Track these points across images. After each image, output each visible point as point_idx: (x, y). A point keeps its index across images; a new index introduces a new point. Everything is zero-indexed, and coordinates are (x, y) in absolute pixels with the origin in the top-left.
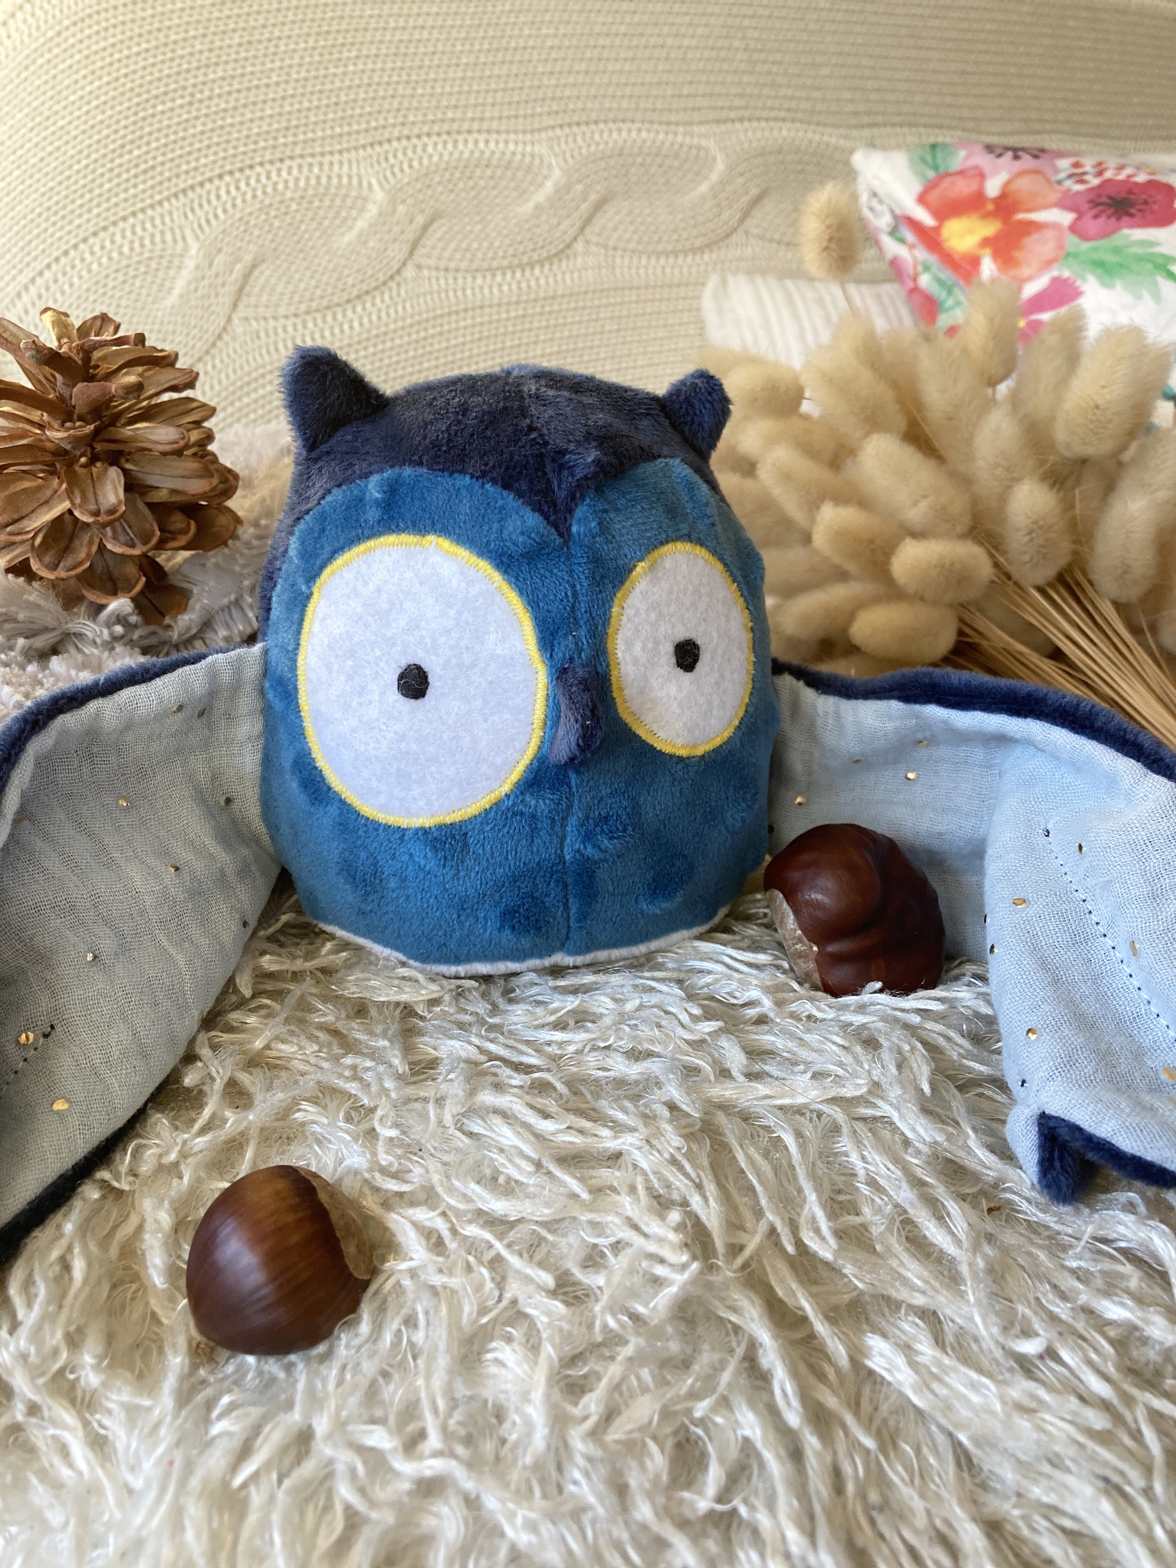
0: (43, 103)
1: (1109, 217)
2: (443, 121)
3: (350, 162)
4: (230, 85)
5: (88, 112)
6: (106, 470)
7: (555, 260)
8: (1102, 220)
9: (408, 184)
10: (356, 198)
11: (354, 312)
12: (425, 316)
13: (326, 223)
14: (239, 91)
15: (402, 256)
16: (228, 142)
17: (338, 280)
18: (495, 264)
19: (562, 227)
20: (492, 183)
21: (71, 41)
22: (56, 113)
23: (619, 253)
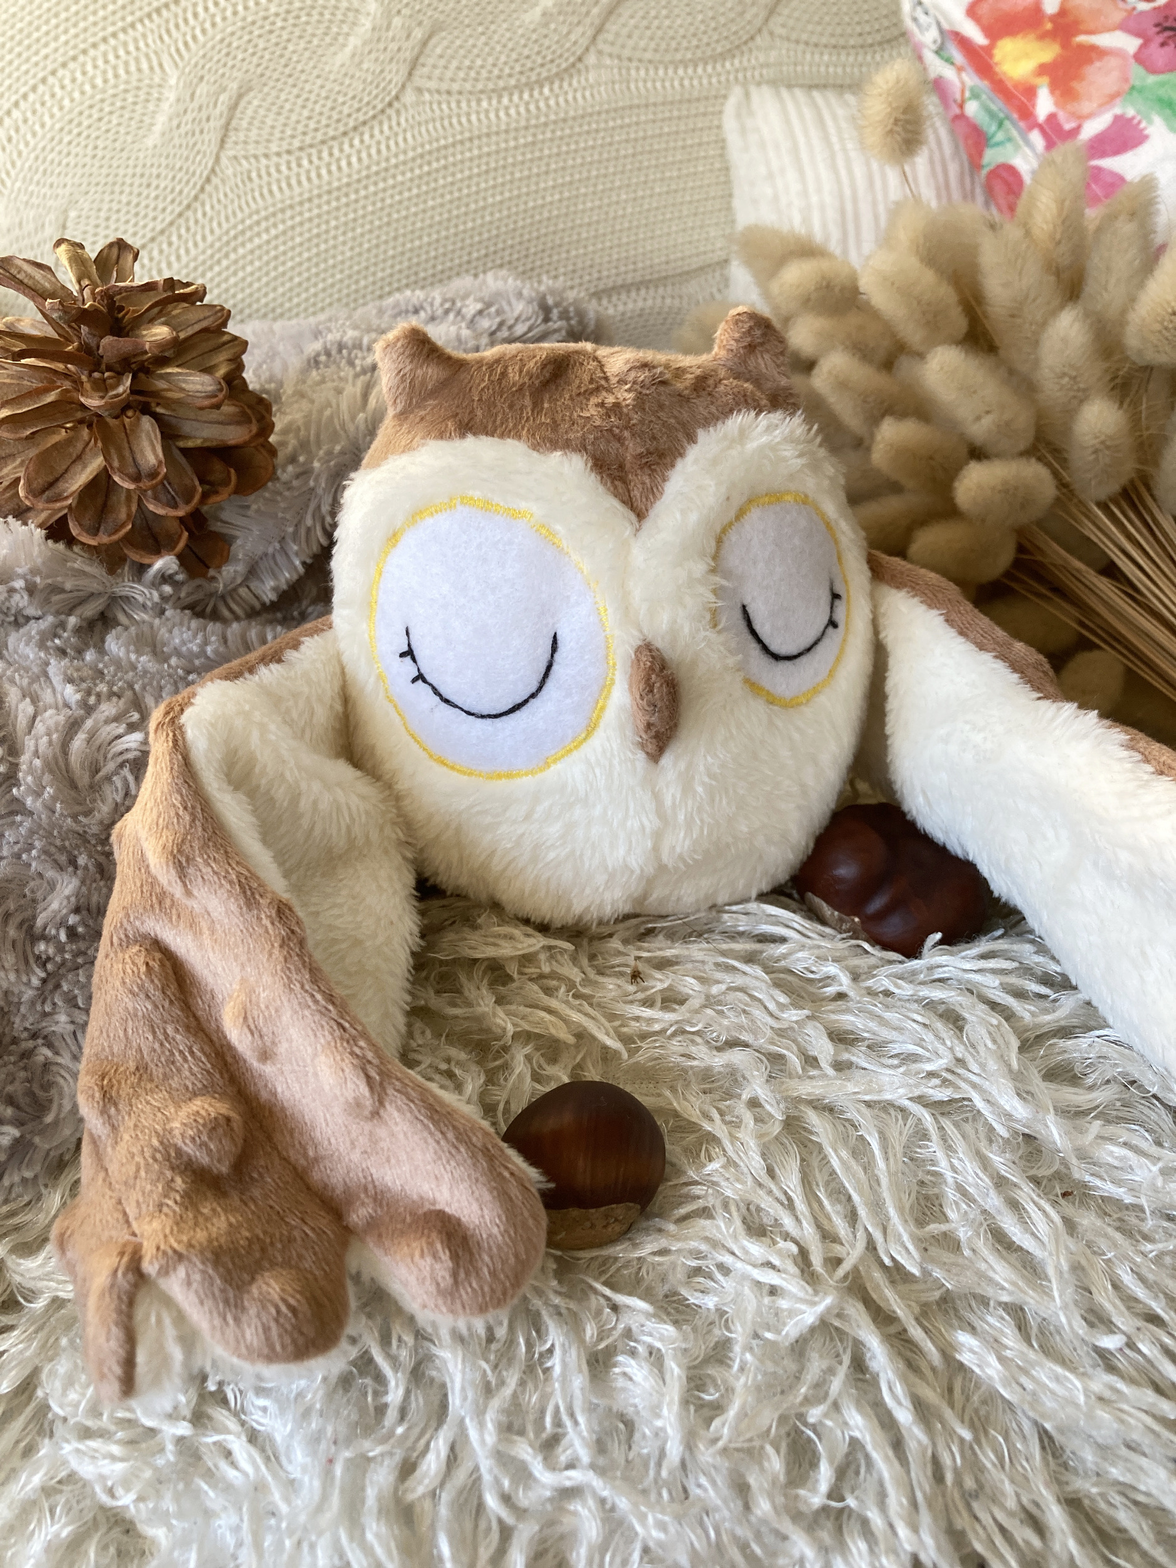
6: (138, 419)
7: (566, 77)
10: (347, 10)
11: (352, 146)
12: (427, 147)
13: (315, 41)
15: (399, 79)
17: (333, 109)
18: (501, 83)
23: (635, 64)
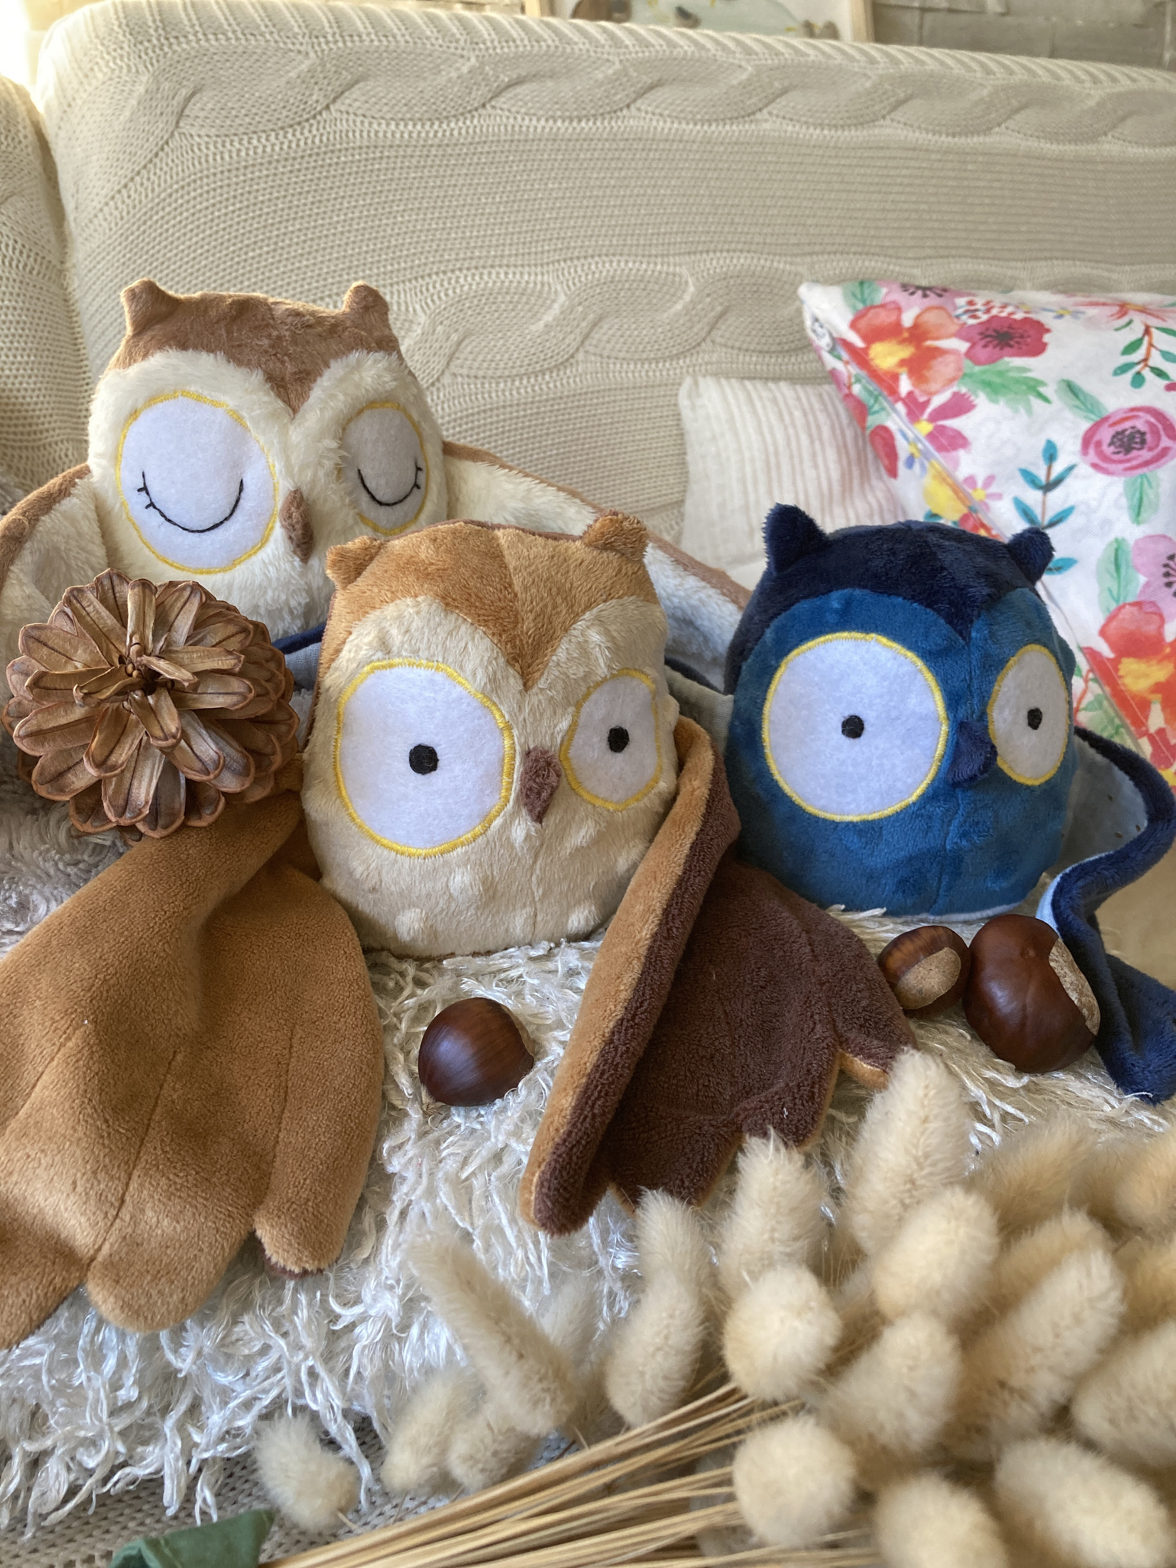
0: (159, 251)
1: (995, 347)
2: (471, 258)
3: (399, 291)
4: (306, 235)
5: (194, 259)
7: (562, 367)
8: (989, 349)
9: (445, 309)
10: (405, 320)
12: (459, 414)
14: (312, 240)
15: (440, 367)
16: (304, 279)
18: (514, 372)
19: (567, 341)
20: (511, 307)
21: (180, 201)
22: (169, 259)
23: (612, 360)
